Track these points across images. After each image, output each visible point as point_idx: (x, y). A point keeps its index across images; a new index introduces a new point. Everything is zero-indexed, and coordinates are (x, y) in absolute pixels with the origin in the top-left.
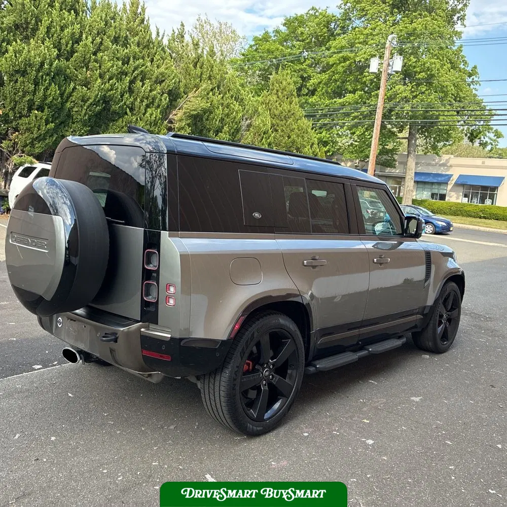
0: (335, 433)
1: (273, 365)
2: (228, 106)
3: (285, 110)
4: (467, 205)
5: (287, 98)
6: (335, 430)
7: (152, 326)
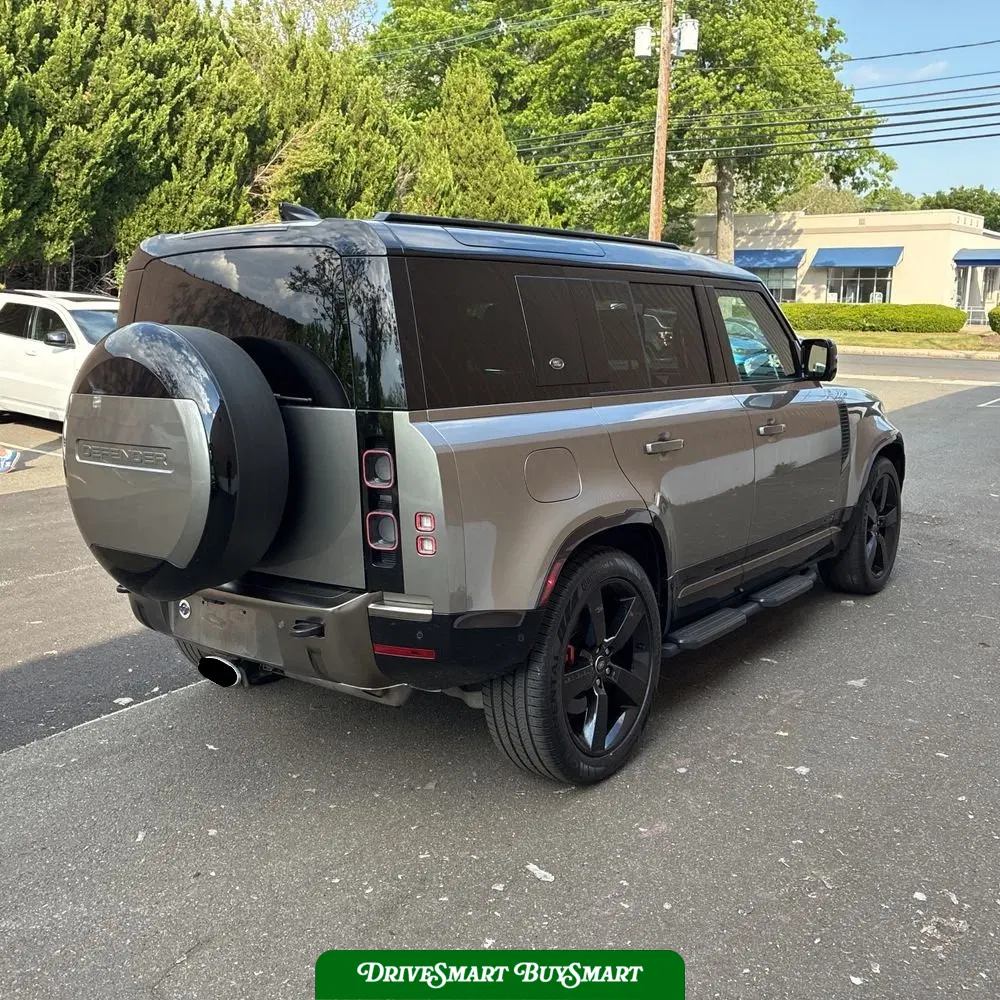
0: (735, 761)
1: (610, 648)
2: (368, 147)
3: (477, 146)
4: (838, 306)
5: (480, 121)
6: (733, 757)
7: (388, 596)
